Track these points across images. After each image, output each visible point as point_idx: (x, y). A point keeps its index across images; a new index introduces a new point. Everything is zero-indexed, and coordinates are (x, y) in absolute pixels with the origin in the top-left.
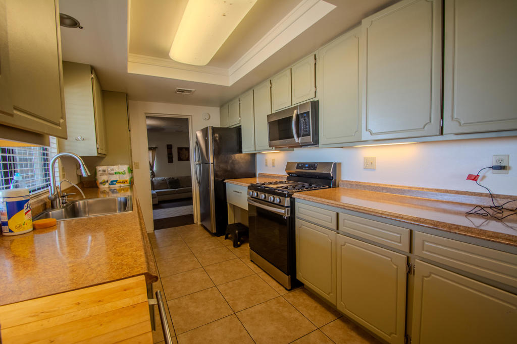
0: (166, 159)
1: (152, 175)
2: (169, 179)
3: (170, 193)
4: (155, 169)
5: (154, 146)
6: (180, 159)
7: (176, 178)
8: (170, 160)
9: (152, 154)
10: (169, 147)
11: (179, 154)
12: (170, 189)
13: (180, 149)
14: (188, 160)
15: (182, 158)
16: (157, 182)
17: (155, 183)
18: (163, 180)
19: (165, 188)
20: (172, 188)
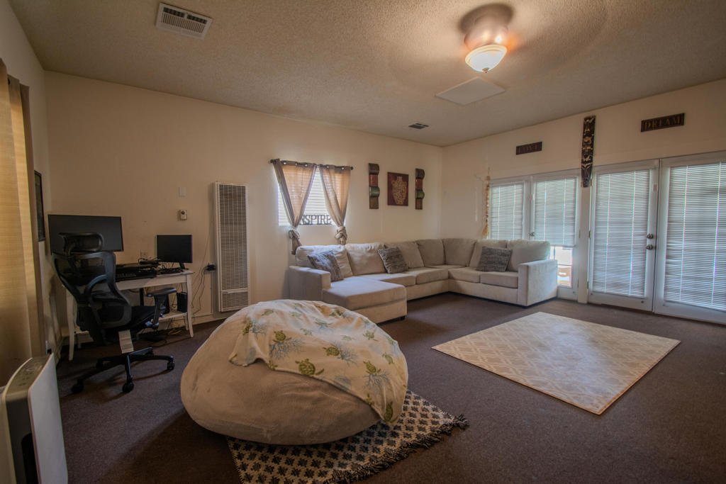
0: (367, 199)
2: (380, 248)
5: (347, 165)
6: (391, 201)
7: (393, 246)
8: (374, 204)
9: (342, 184)
10: (374, 170)
11: (390, 188)
12: (391, 273)
13: (392, 177)
14: (406, 203)
15: (396, 198)
16: (360, 255)
17: (356, 258)
18: (371, 251)
19: (380, 271)
20: (396, 270)
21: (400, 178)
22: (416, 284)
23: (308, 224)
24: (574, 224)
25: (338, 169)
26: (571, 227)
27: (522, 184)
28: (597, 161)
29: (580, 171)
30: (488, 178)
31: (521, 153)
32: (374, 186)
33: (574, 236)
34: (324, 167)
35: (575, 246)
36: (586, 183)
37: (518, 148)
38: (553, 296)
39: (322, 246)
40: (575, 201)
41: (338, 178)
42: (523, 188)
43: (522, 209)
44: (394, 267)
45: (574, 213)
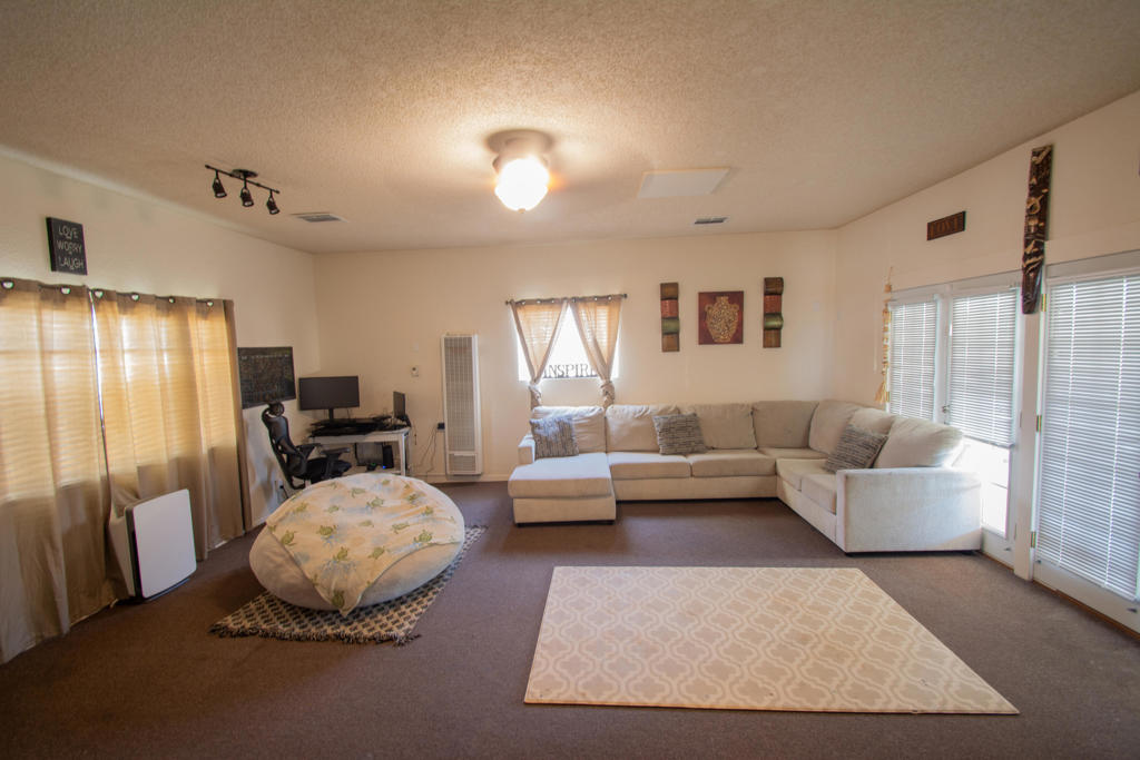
0: (657, 339)
1: (606, 393)
2: (662, 412)
3: (668, 473)
4: (615, 374)
5: (617, 292)
6: (706, 338)
7: (687, 412)
8: (671, 340)
9: (610, 319)
10: (669, 294)
11: (703, 316)
12: (664, 454)
13: (708, 299)
14: (737, 338)
15: (713, 333)
16: (620, 422)
17: (614, 427)
18: (641, 418)
19: (649, 448)
20: (673, 451)
21: (724, 299)
22: (692, 476)
23: (562, 376)
24: (1010, 396)
25: (603, 300)
26: (1003, 403)
27: (935, 302)
28: (1052, 251)
29: (1020, 277)
30: (889, 289)
31: (933, 238)
32: (670, 318)
33: (1010, 422)
34: (577, 301)
35: (1011, 447)
36: (1031, 304)
37: (930, 225)
38: (969, 547)
39: (564, 408)
40: (1012, 345)
41: (603, 313)
42: (936, 310)
43: (933, 354)
44: (670, 445)
45: (1011, 372)
